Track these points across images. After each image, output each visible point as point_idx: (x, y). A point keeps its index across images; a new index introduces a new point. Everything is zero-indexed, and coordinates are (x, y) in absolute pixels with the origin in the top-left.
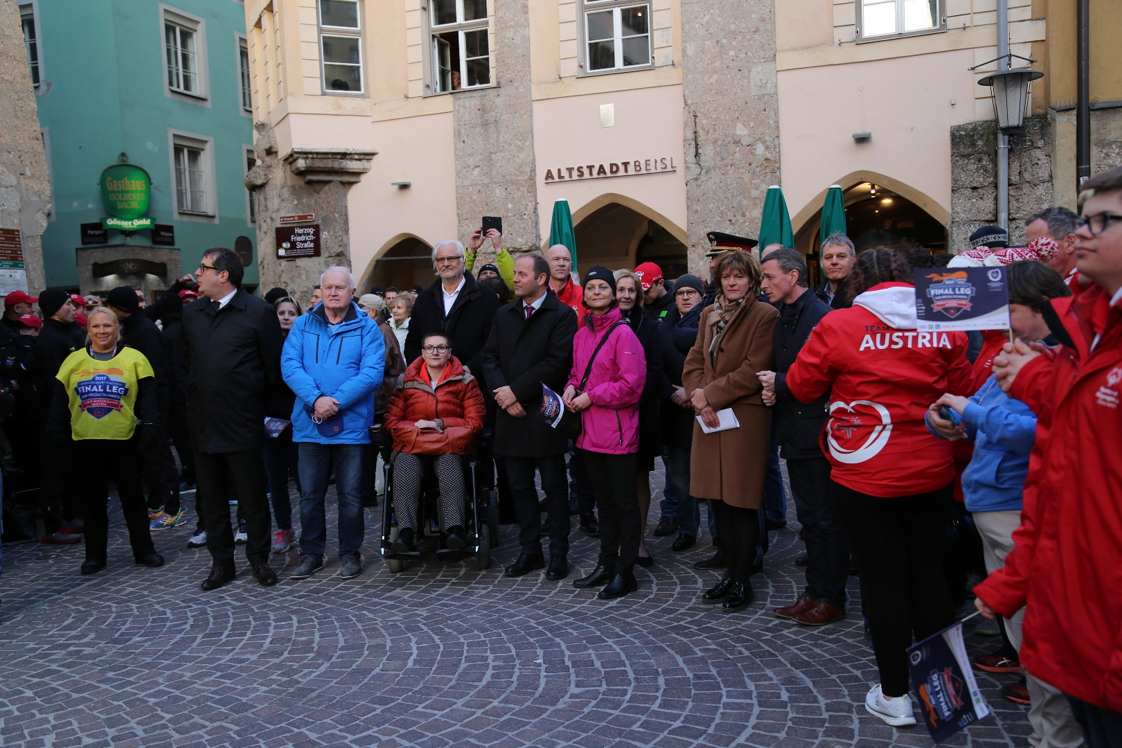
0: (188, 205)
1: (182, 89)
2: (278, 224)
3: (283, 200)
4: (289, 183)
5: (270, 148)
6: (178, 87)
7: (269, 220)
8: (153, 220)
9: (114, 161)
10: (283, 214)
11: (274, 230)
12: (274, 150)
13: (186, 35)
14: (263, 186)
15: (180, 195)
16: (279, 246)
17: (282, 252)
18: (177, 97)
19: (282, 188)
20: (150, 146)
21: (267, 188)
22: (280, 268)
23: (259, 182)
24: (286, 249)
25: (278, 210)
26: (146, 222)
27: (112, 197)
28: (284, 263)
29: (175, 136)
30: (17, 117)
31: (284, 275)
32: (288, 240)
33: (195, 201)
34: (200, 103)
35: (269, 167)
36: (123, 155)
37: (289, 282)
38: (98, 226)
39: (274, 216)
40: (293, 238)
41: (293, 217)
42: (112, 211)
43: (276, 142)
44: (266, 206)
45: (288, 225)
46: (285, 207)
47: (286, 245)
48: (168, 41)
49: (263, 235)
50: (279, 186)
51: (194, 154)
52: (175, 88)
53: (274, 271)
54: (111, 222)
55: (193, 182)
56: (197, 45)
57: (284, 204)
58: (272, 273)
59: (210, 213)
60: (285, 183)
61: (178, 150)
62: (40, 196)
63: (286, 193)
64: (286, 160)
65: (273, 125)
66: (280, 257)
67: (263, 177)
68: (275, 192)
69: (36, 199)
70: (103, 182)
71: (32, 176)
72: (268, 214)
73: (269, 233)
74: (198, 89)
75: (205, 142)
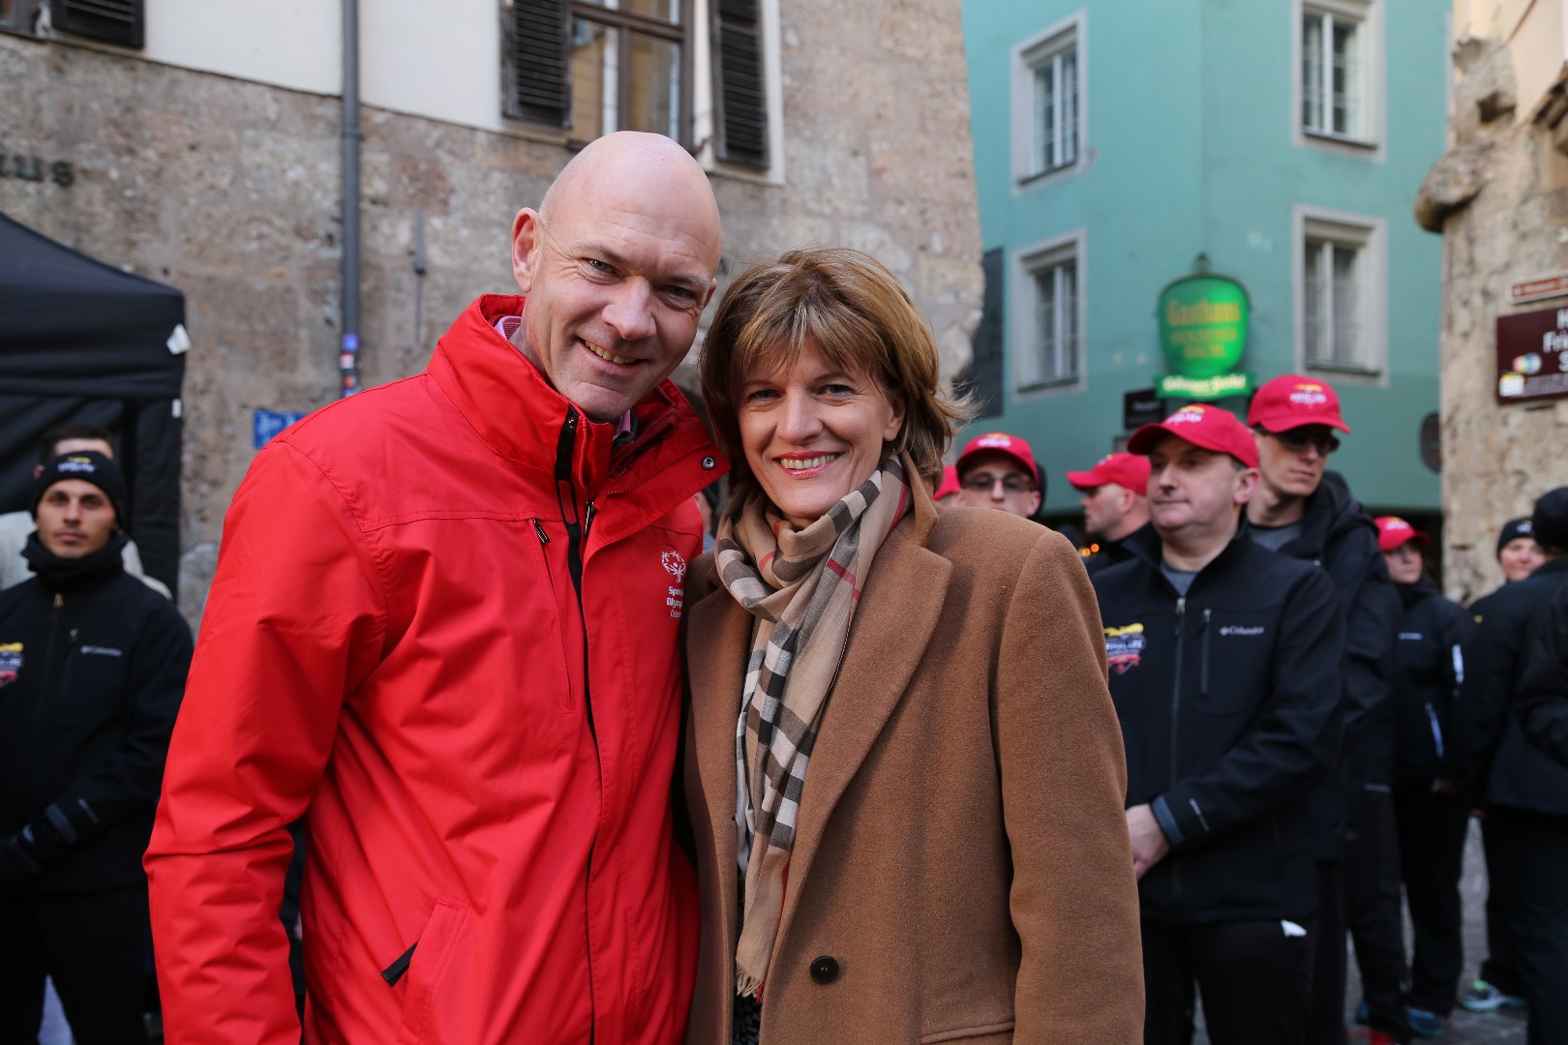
0: (1325, 352)
1: (1328, 129)
2: (1505, 306)
3: (1524, 236)
4: (1547, 182)
5: (1494, 97)
6: (1321, 124)
7: (1477, 300)
8: (1251, 377)
9: (1185, 267)
10: (1522, 274)
11: (1491, 325)
12: (1504, 102)
13: (1343, 33)
14: (1464, 205)
15: (1312, 333)
16: (1504, 366)
17: (1512, 385)
18: (1317, 147)
19: (1525, 201)
20: (1255, 239)
21: (1478, 210)
22: (1504, 433)
23: (1453, 194)
24: (1526, 376)
25: (1507, 266)
26: (1236, 383)
27: (1177, 338)
28: (1517, 416)
29: (1309, 220)
30: (924, 130)
31: (1516, 451)
32: (1533, 346)
33: (1341, 346)
34: (1363, 155)
35: (1487, 149)
36: (1202, 258)
37: (1530, 470)
38: (1148, 395)
39: (1493, 284)
40: (1549, 341)
41: (1556, 280)
42: (1175, 363)
43: (1511, 78)
44: (1471, 262)
45: (1537, 307)
46: (1530, 256)
47: (1529, 363)
48: (1306, 41)
49: (1457, 341)
50: (1514, 197)
51: (1345, 256)
52: (1314, 129)
53: (1486, 441)
54: (1173, 385)
55: (1341, 306)
56: (1365, 47)
57: (1527, 248)
58: (1479, 447)
59: (1371, 364)
60: (1533, 186)
61: (1312, 247)
62: (957, 294)
63: (1535, 215)
64: (1541, 115)
65: (1505, 36)
66: (1504, 401)
67: (1466, 179)
68: (1500, 216)
69: (947, 299)
70: (1161, 313)
71: (947, 253)
72: (1477, 282)
73: (1476, 334)
74: (1359, 128)
75: (1366, 230)
